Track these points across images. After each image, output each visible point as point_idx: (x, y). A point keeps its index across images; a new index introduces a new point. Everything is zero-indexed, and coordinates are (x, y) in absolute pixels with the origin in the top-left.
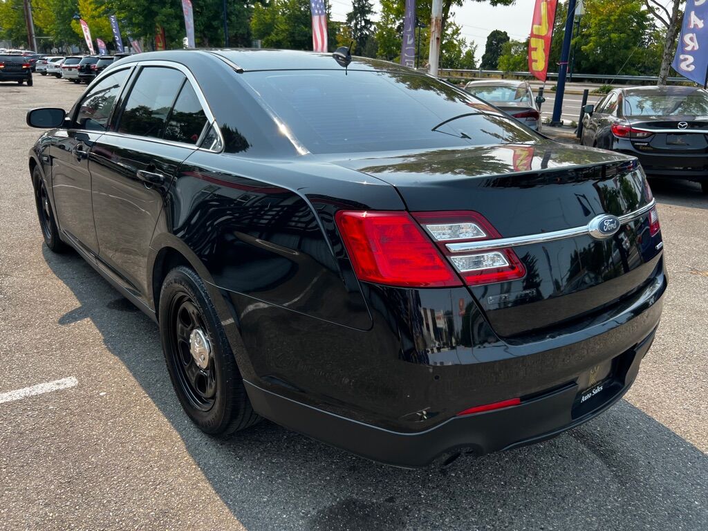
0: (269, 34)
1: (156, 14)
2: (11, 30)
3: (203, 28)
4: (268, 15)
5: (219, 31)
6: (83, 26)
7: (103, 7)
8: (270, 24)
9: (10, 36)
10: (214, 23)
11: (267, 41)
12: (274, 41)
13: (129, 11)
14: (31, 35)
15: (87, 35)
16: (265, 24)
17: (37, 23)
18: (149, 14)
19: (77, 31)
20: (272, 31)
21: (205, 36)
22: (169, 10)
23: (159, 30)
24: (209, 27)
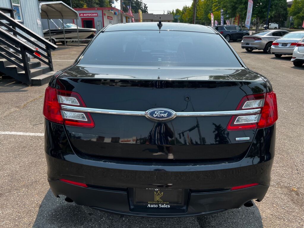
0: (299, 13)
1: (237, 8)
2: (189, 19)
3: (257, 12)
4: (300, 3)
5: (265, 13)
6: (211, 16)
7: (217, 7)
8: (301, 8)
9: (189, 21)
10: (263, 10)
11: (298, 16)
12: (301, 16)
13: (227, 8)
14: (194, 20)
15: (212, 19)
16: (298, 8)
17: (198, 15)
18: (234, 8)
19: (209, 18)
20: (301, 11)
21: (258, 16)
22: (243, 6)
23: (238, 15)
24: (261, 12)
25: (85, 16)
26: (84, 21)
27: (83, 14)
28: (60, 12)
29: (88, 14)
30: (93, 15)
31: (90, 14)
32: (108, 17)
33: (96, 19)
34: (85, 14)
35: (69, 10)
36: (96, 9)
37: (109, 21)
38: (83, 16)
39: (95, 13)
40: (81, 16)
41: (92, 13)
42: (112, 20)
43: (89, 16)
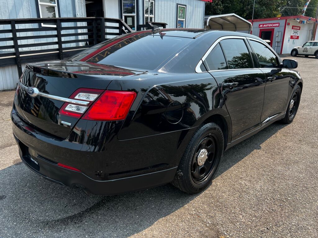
25: (264, 27)
26: (262, 32)
27: (263, 25)
28: (234, 24)
29: (268, 25)
30: (274, 25)
31: (271, 24)
32: (293, 26)
33: (276, 29)
34: (265, 24)
35: (241, 21)
36: (279, 19)
37: (294, 31)
38: (263, 27)
39: (277, 23)
40: (260, 27)
41: (273, 24)
42: (300, 30)
43: (269, 27)
